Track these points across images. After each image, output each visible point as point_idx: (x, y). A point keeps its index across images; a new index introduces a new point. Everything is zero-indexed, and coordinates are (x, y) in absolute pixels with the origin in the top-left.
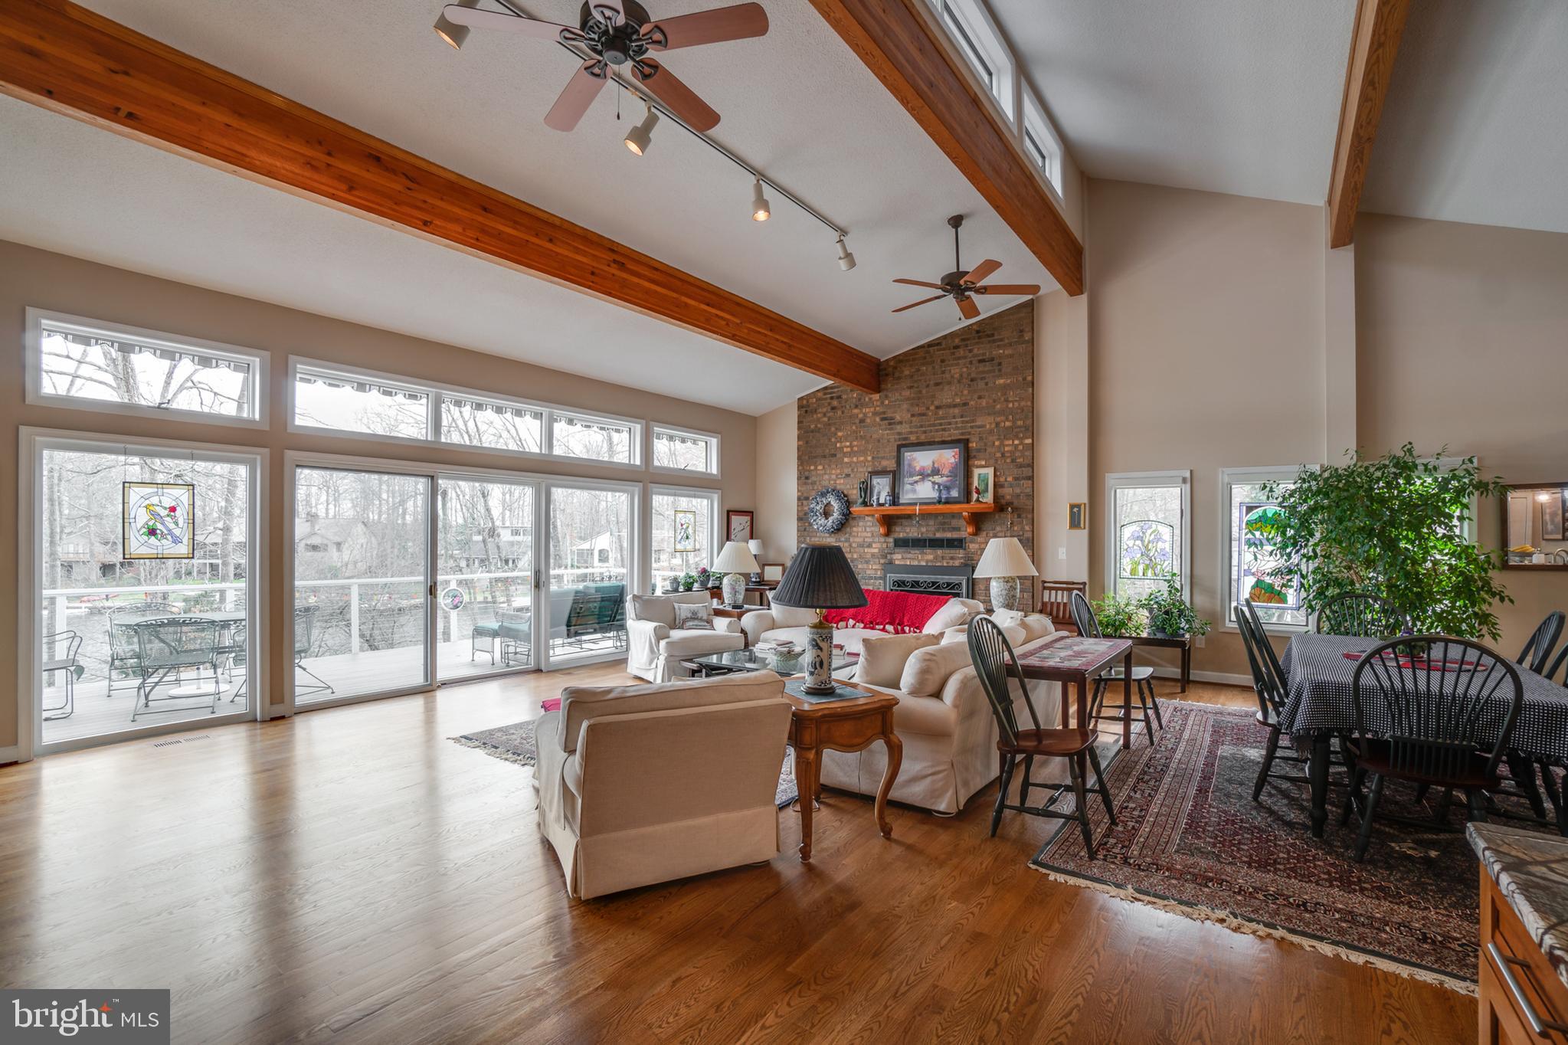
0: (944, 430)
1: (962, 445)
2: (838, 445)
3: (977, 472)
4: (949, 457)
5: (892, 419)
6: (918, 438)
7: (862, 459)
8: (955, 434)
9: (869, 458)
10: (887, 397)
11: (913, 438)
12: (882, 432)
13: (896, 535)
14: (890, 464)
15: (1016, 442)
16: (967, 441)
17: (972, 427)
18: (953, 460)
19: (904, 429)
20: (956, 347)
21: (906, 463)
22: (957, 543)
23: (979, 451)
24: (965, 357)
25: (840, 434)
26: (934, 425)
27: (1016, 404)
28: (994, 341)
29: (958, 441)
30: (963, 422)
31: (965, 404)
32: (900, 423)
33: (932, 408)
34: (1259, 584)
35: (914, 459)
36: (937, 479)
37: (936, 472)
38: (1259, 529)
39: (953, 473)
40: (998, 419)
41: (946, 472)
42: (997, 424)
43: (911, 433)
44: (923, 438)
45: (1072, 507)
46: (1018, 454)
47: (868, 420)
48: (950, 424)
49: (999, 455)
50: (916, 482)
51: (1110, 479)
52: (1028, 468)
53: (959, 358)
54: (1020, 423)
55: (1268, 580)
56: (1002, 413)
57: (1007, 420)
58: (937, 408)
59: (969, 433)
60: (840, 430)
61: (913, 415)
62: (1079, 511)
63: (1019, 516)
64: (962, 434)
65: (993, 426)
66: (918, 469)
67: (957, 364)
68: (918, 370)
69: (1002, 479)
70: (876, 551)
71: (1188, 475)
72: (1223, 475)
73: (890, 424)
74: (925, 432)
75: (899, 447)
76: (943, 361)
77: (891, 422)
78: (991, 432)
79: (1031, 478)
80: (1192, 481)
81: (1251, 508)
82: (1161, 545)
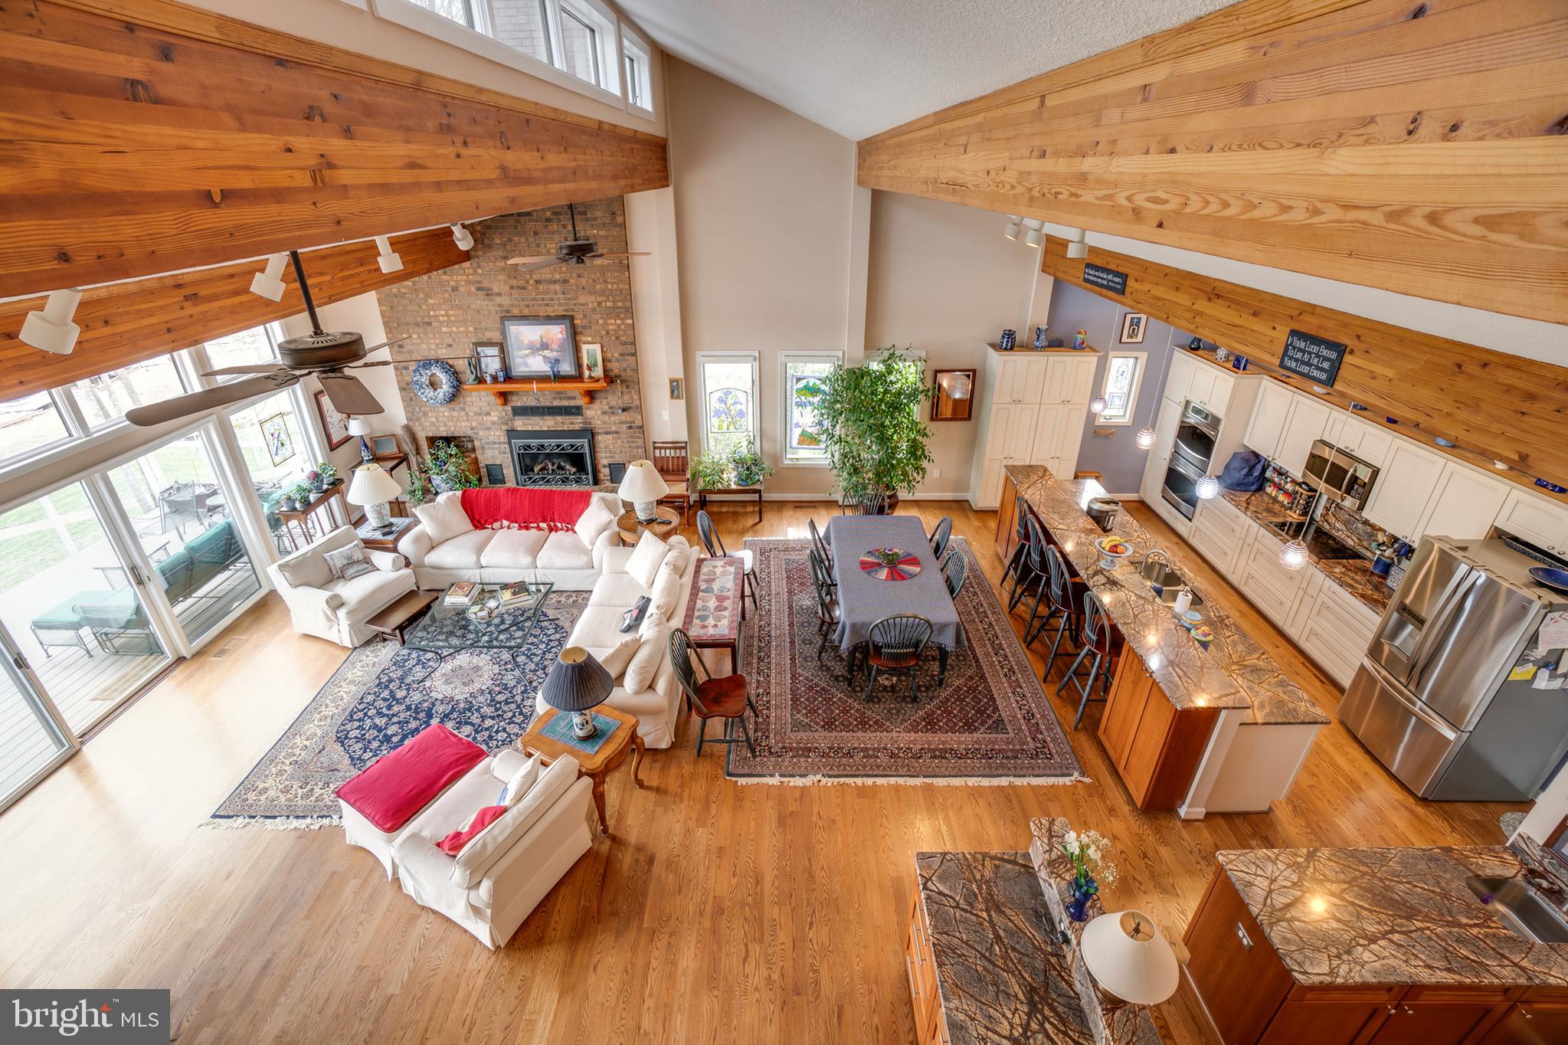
0: (547, 305)
1: (567, 322)
2: (432, 313)
3: (585, 348)
4: (557, 332)
5: (488, 289)
6: (520, 311)
7: (462, 329)
8: (559, 310)
9: (471, 329)
10: (479, 266)
11: (516, 311)
12: (480, 302)
13: (514, 404)
14: (496, 337)
15: (619, 322)
16: (572, 318)
17: (575, 304)
18: (560, 336)
19: (505, 301)
20: (548, 220)
21: (513, 336)
22: (577, 411)
23: (584, 327)
24: (559, 232)
25: (430, 301)
26: (535, 299)
27: (615, 286)
28: (587, 220)
29: (564, 317)
30: (565, 299)
31: (565, 281)
32: (499, 294)
33: (531, 282)
34: (804, 434)
35: (521, 333)
36: (547, 353)
37: (545, 346)
38: (804, 395)
39: (561, 348)
40: (600, 299)
41: (554, 346)
42: (599, 304)
43: (513, 305)
44: (526, 311)
45: (672, 381)
46: (620, 333)
47: (462, 289)
48: (552, 299)
49: (604, 333)
50: (527, 356)
51: (699, 356)
52: (631, 346)
53: (553, 233)
54: (620, 304)
55: (810, 430)
56: (602, 293)
57: (608, 300)
58: (537, 282)
59: (573, 310)
60: (430, 298)
61: (512, 288)
62: (678, 385)
63: (627, 387)
64: (566, 310)
65: (596, 305)
66: (526, 342)
67: (553, 239)
68: (511, 240)
69: (609, 355)
70: (496, 419)
71: (757, 355)
72: (781, 357)
73: (488, 295)
74: (528, 306)
75: (503, 319)
76: (536, 233)
77: (489, 294)
78: (594, 309)
79: (634, 354)
80: (760, 359)
81: (799, 380)
82: (739, 407)
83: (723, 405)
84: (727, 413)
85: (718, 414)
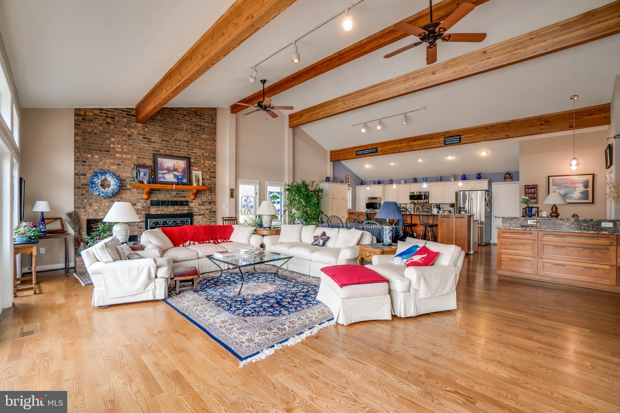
0: (179, 151)
1: (188, 159)
2: (112, 146)
3: (194, 173)
4: (181, 164)
5: (150, 139)
6: (165, 152)
7: (129, 156)
8: (185, 154)
9: (135, 157)
10: (146, 127)
11: (162, 152)
12: (143, 145)
13: (152, 199)
14: (149, 163)
15: (210, 162)
16: (189, 158)
17: (192, 152)
18: (183, 166)
19: (157, 146)
20: (185, 115)
21: (159, 163)
22: (186, 203)
23: (194, 163)
24: (189, 121)
25: (113, 139)
26: (174, 148)
27: (210, 147)
28: (202, 119)
29: (186, 157)
30: (188, 149)
31: (189, 142)
32: (155, 142)
33: (173, 139)
35: (164, 162)
36: (176, 173)
37: (175, 170)
38: (273, 199)
39: (184, 171)
40: (203, 152)
41: (180, 170)
42: (203, 154)
43: (161, 149)
44: (168, 152)
45: (231, 190)
46: (211, 168)
47: (134, 137)
48: (181, 149)
49: (203, 166)
50: (165, 173)
51: (239, 181)
52: (212, 173)
53: (186, 121)
54: (211, 155)
56: (204, 149)
57: (206, 152)
58: (175, 140)
59: (191, 155)
60: (113, 137)
61: (162, 140)
62: (233, 191)
63: (211, 192)
64: (187, 154)
65: (201, 154)
66: (166, 167)
67: (185, 123)
68: (165, 119)
69: (204, 177)
70: (139, 207)
71: (259, 182)
72: (266, 183)
73: (148, 141)
74: (169, 150)
75: (154, 155)
76: (178, 119)
77: (149, 141)
78: (200, 156)
79: (215, 177)
80: (260, 184)
81: (271, 193)
82: (251, 204)
83: (246, 203)
84: (247, 206)
85: (244, 206)
